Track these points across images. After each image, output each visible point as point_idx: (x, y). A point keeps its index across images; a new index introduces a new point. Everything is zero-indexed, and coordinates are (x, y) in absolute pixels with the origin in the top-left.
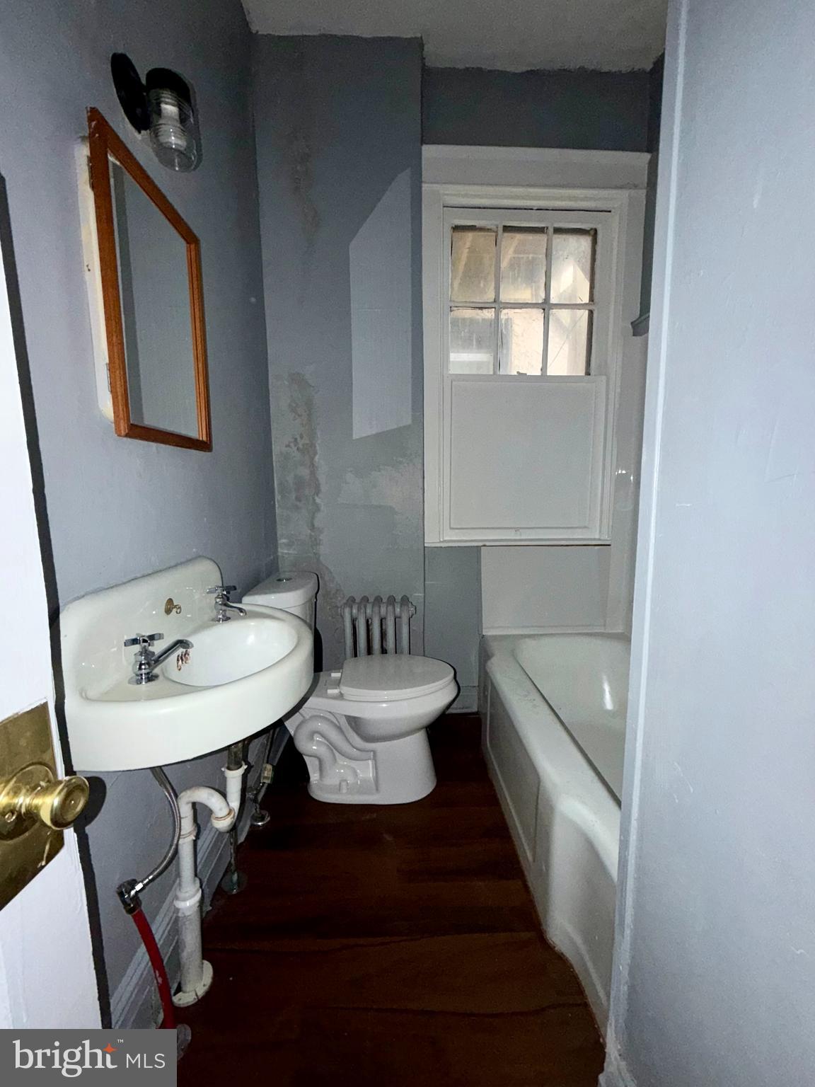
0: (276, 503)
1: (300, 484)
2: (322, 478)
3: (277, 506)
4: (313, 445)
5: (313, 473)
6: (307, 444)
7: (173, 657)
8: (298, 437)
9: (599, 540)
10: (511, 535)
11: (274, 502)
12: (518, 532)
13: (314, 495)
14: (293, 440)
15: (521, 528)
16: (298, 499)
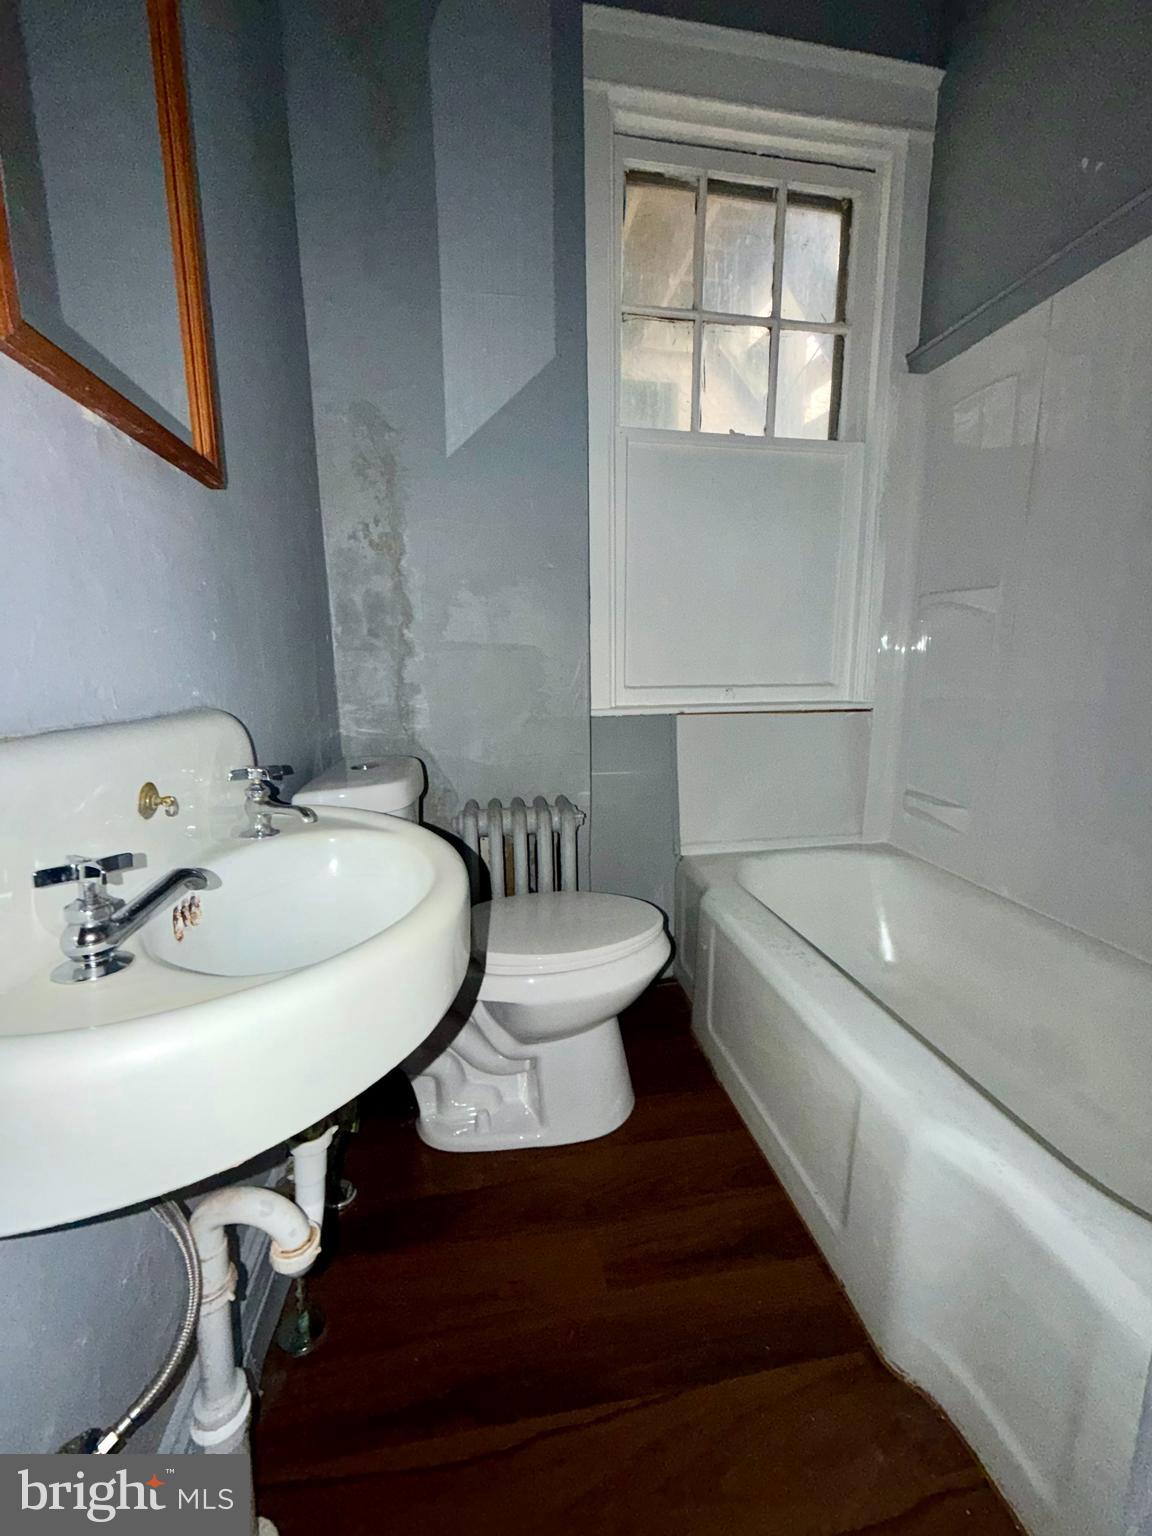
0: (334, 640)
1: (376, 606)
2: (415, 599)
3: (335, 644)
4: (398, 537)
5: (398, 588)
6: (387, 534)
7: (163, 914)
8: (370, 521)
9: (850, 702)
10: (721, 698)
11: (331, 638)
12: (730, 693)
13: (402, 624)
14: (361, 527)
15: (734, 686)
16: (372, 633)
